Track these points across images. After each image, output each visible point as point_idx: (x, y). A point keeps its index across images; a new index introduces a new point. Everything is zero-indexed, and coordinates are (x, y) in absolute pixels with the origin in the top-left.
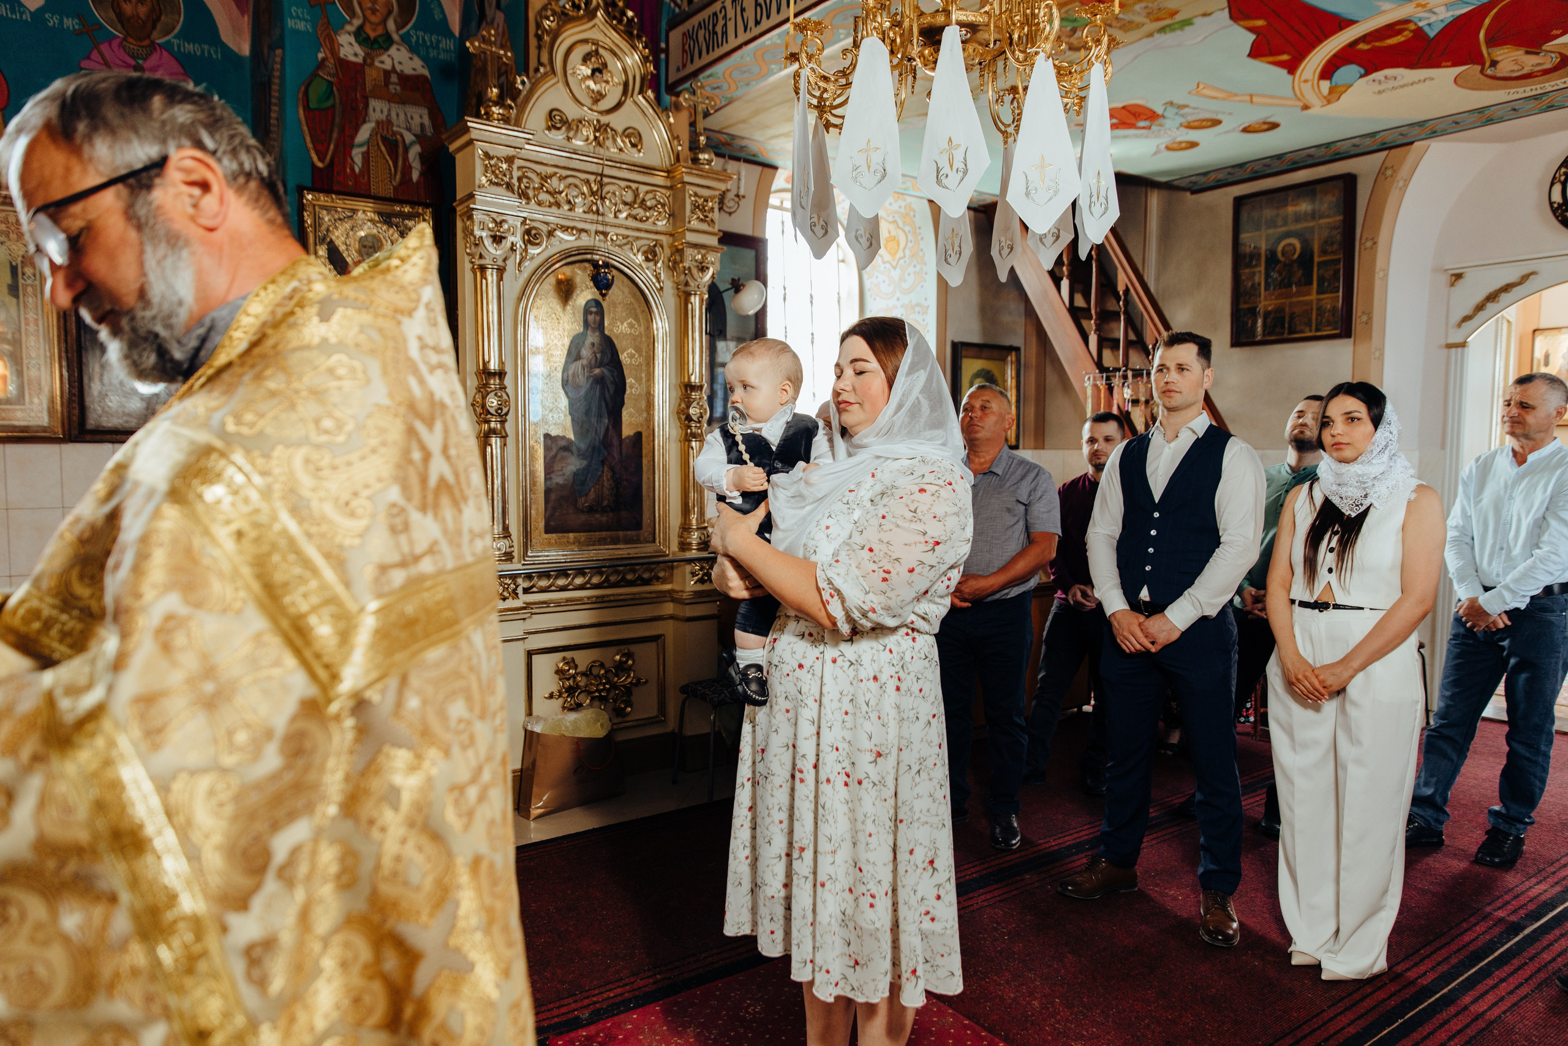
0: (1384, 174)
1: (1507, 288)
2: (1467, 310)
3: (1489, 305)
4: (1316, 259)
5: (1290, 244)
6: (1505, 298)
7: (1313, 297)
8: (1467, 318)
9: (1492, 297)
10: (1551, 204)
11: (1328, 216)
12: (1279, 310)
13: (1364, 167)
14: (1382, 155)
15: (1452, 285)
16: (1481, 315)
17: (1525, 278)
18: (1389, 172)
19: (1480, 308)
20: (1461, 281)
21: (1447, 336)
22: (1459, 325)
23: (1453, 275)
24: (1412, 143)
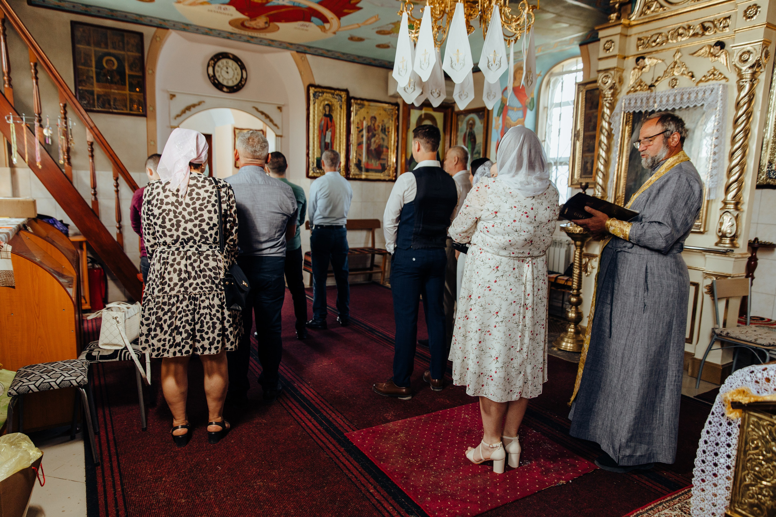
0: (156, 39)
1: (194, 106)
2: (178, 112)
3: (187, 112)
4: (127, 72)
5: (113, 61)
6: (192, 109)
7: (127, 92)
8: (178, 116)
9: (188, 108)
10: (209, 75)
11: (132, 52)
12: (107, 95)
13: (148, 32)
14: (154, 29)
15: (171, 99)
16: (184, 116)
17: (199, 104)
18: (158, 39)
19: (184, 112)
20: (174, 99)
21: (170, 122)
22: (175, 119)
23: (171, 95)
24: (168, 29)
